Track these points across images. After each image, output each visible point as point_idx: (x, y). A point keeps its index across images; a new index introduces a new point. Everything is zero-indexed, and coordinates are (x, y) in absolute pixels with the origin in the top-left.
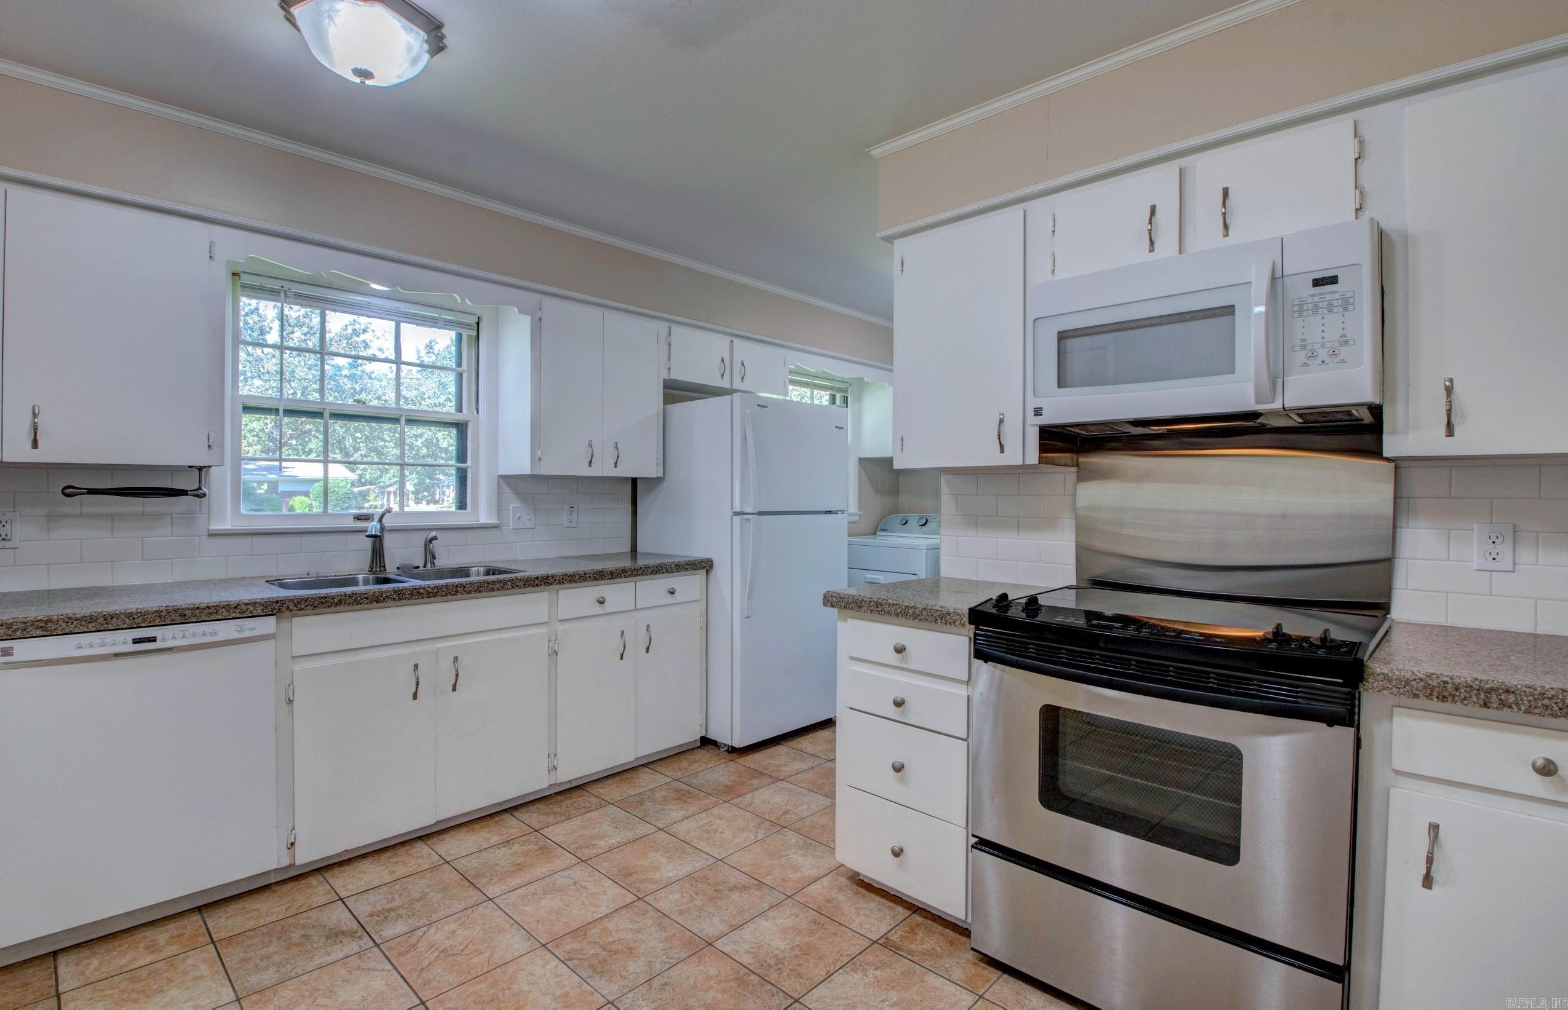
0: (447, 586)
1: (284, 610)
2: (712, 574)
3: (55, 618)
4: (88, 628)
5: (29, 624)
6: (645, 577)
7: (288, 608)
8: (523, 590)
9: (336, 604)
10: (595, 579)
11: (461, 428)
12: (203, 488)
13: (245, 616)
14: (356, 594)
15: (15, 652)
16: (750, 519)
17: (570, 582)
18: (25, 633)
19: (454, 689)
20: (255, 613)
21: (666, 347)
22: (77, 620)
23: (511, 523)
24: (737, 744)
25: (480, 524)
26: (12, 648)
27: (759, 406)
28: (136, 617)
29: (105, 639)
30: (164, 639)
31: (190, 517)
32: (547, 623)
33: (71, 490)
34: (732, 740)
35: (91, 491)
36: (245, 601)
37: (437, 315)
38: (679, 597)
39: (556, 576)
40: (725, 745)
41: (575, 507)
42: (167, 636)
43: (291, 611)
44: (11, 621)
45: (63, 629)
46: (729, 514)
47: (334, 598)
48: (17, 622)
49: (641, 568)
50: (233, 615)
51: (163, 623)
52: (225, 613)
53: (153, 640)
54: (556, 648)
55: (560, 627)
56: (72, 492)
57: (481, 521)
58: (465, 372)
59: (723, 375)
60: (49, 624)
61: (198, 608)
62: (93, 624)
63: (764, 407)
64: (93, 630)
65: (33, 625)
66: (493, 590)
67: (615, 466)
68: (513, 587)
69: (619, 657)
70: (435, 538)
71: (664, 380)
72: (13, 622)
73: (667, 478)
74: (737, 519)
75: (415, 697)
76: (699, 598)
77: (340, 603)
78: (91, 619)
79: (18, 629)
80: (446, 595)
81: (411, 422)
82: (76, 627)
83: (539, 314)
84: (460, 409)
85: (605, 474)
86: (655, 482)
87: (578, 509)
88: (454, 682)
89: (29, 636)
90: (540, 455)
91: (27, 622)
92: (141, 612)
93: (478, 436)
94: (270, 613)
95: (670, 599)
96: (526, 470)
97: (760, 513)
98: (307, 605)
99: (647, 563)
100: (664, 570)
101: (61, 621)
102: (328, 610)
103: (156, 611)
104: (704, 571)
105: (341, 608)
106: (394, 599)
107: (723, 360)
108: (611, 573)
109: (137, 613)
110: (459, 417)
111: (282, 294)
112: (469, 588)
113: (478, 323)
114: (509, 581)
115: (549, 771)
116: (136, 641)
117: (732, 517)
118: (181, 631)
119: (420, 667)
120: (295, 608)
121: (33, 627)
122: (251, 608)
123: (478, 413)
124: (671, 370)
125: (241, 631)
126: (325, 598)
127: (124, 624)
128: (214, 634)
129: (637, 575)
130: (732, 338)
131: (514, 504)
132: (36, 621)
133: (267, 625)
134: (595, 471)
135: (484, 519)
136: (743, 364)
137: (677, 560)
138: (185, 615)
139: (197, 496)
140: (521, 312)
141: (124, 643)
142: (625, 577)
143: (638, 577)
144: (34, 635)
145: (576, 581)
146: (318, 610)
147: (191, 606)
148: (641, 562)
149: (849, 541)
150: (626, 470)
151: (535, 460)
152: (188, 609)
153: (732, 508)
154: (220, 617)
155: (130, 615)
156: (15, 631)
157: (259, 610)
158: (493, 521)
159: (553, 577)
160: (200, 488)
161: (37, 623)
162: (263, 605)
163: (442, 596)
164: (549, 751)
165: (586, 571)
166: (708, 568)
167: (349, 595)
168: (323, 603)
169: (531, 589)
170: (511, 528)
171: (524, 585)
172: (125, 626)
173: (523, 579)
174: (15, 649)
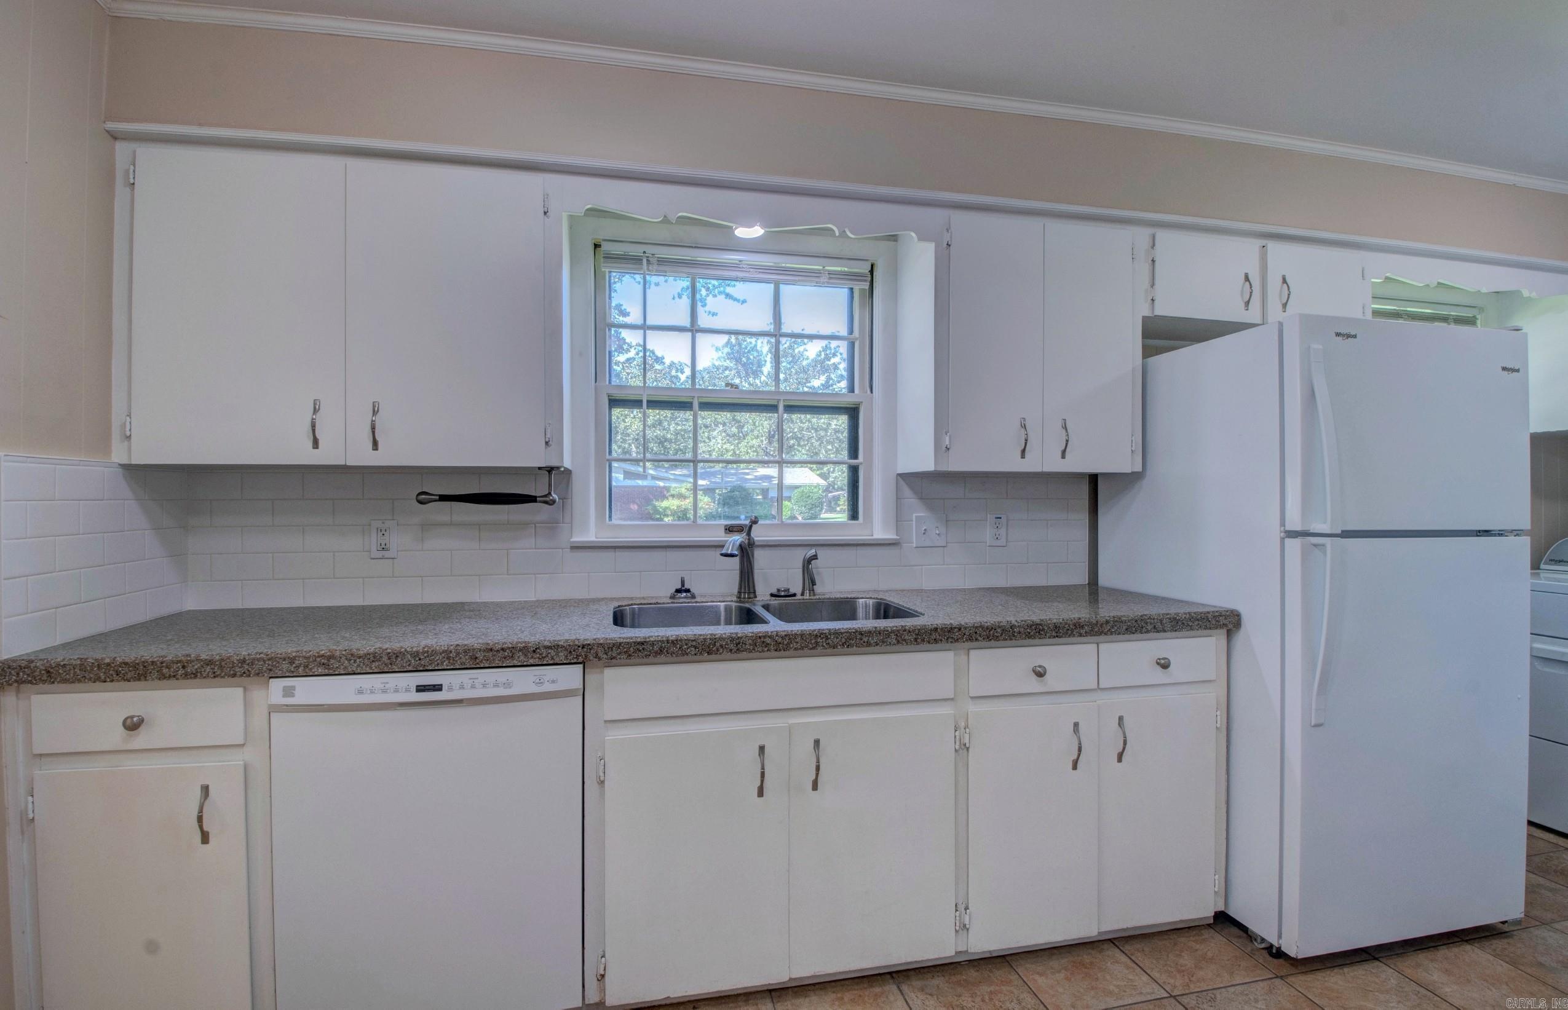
0: (802, 635)
1: (591, 658)
2: (1240, 638)
3: (338, 653)
4: (371, 668)
5: (311, 660)
6: (1114, 637)
7: (597, 656)
8: (913, 647)
9: (656, 653)
10: (1029, 636)
11: (853, 412)
12: (552, 493)
13: (545, 662)
14: (681, 640)
15: (296, 692)
16: (1323, 545)
17: (988, 638)
18: (307, 670)
19: (815, 786)
20: (557, 660)
21: (1146, 268)
22: (360, 657)
23: (914, 538)
24: (1292, 949)
25: (874, 540)
26: (293, 688)
27: (1338, 334)
28: (422, 657)
29: (388, 683)
30: (450, 689)
31: (552, 527)
32: (952, 699)
33: (423, 496)
34: (1280, 937)
35: (444, 498)
36: (547, 644)
37: (821, 268)
38: (1176, 672)
39: (966, 628)
40: (1263, 940)
41: (1004, 518)
42: (458, 684)
43: (600, 659)
44: (294, 654)
45: (346, 668)
46: (1276, 533)
47: (653, 644)
48: (299, 657)
49: (1107, 622)
50: (531, 661)
51: (452, 667)
52: (522, 658)
53: (438, 688)
54: (967, 741)
55: (973, 708)
56: (424, 499)
57: (876, 536)
58: (857, 339)
59: (1247, 303)
60: (332, 661)
61: (491, 650)
62: (377, 664)
63: (1349, 336)
64: (376, 671)
65: (316, 660)
66: (869, 644)
67: (1063, 457)
68: (898, 642)
69: (1070, 765)
70: (815, 557)
71: (1145, 319)
72: (296, 657)
73: (1148, 473)
74: (1294, 546)
75: (761, 793)
76: (1213, 678)
77: (661, 651)
78: (374, 657)
79: (301, 664)
80: (802, 648)
81: (790, 408)
82: (358, 666)
83: (946, 238)
84: (851, 389)
85: (1047, 469)
86: (1128, 481)
87: (1008, 521)
88: (814, 777)
89: (311, 674)
90: (947, 443)
91: (309, 658)
92: (428, 652)
93: (872, 420)
94: (575, 660)
95: (1160, 676)
96: (929, 466)
97: (1347, 534)
98: (620, 653)
99: (1119, 614)
100: (1149, 627)
101: (343, 658)
102: (645, 660)
103: (444, 652)
104: (1224, 631)
105: (662, 658)
106: (731, 650)
107: (1247, 279)
108: (1056, 627)
109: (424, 652)
110: (850, 400)
111: (645, 261)
112: (833, 640)
113: (872, 272)
114: (892, 632)
115: (957, 931)
116: (421, 689)
117: (1282, 540)
118: (470, 679)
119: (766, 750)
120: (605, 656)
121: (316, 663)
122: (553, 653)
123: (872, 392)
124: (1156, 302)
125: (540, 683)
126: (642, 643)
127: (409, 665)
128: (508, 685)
129: (1100, 633)
130: (1263, 242)
131: (918, 513)
132: (319, 657)
133: (569, 676)
134: (1030, 465)
135: (880, 531)
136: (1284, 281)
137: (1173, 610)
138: (476, 658)
139: (546, 502)
140: (920, 239)
141: (407, 690)
142: (1081, 635)
143: (1102, 638)
144: (316, 673)
145: (997, 638)
146: (632, 661)
147: (484, 647)
148: (1107, 611)
149: (1532, 583)
150: (1080, 462)
151: (941, 449)
152: (480, 650)
153: (1283, 524)
154: (516, 662)
155: (416, 655)
156: (298, 667)
157: (562, 656)
158: (891, 536)
159: (960, 629)
160: (550, 494)
161: (318, 659)
162: (566, 649)
163: (796, 649)
164: (956, 897)
165: (1014, 622)
166: (1230, 626)
167: (673, 641)
168: (640, 651)
169: (926, 646)
170: (914, 545)
171: (916, 640)
172: (410, 668)
173: (914, 631)
174: (297, 689)
